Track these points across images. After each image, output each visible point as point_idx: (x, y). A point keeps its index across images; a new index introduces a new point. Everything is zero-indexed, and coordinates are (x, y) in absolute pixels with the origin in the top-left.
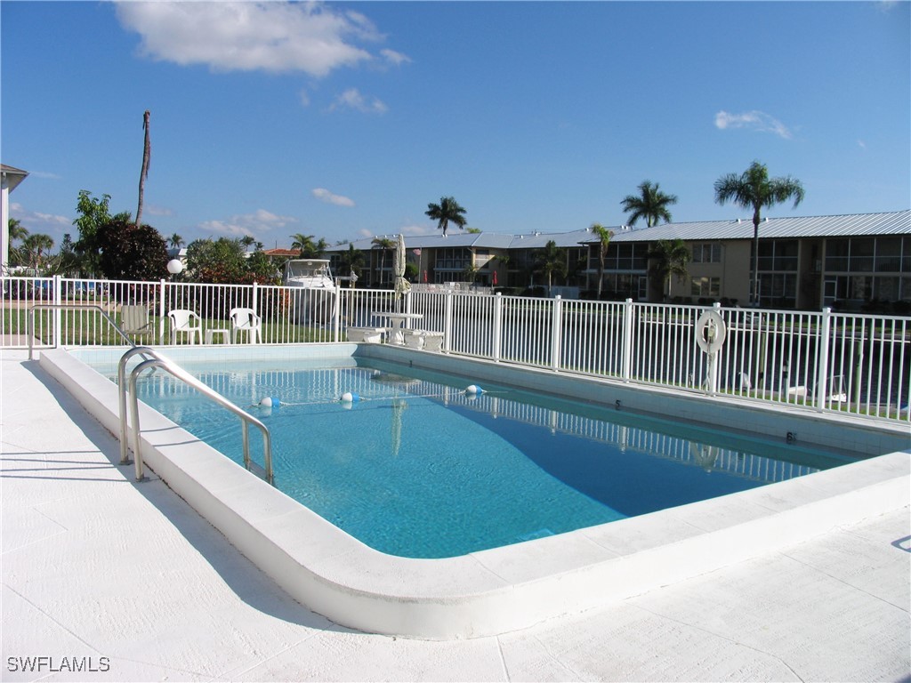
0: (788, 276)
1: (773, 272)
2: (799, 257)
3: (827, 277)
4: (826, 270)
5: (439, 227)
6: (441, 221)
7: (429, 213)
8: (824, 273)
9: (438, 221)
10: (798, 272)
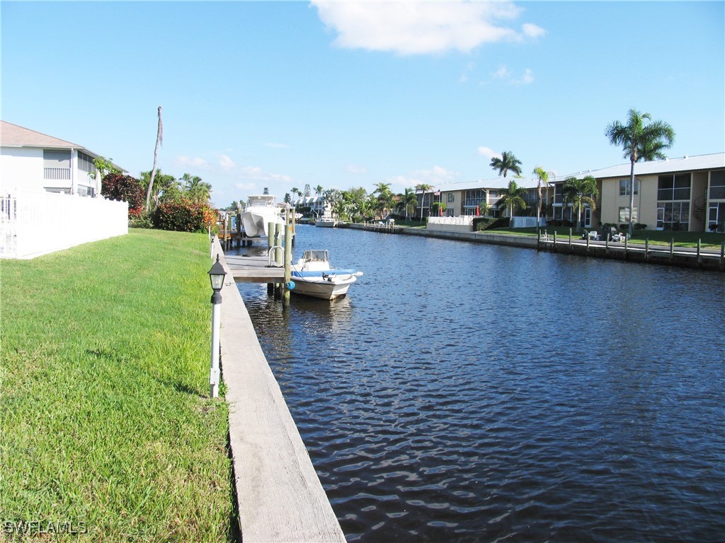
0: (683, 203)
1: (673, 201)
2: (691, 188)
3: (711, 204)
4: (711, 198)
5: (500, 174)
6: (501, 171)
7: (493, 165)
8: (709, 201)
9: (498, 170)
10: (690, 201)
